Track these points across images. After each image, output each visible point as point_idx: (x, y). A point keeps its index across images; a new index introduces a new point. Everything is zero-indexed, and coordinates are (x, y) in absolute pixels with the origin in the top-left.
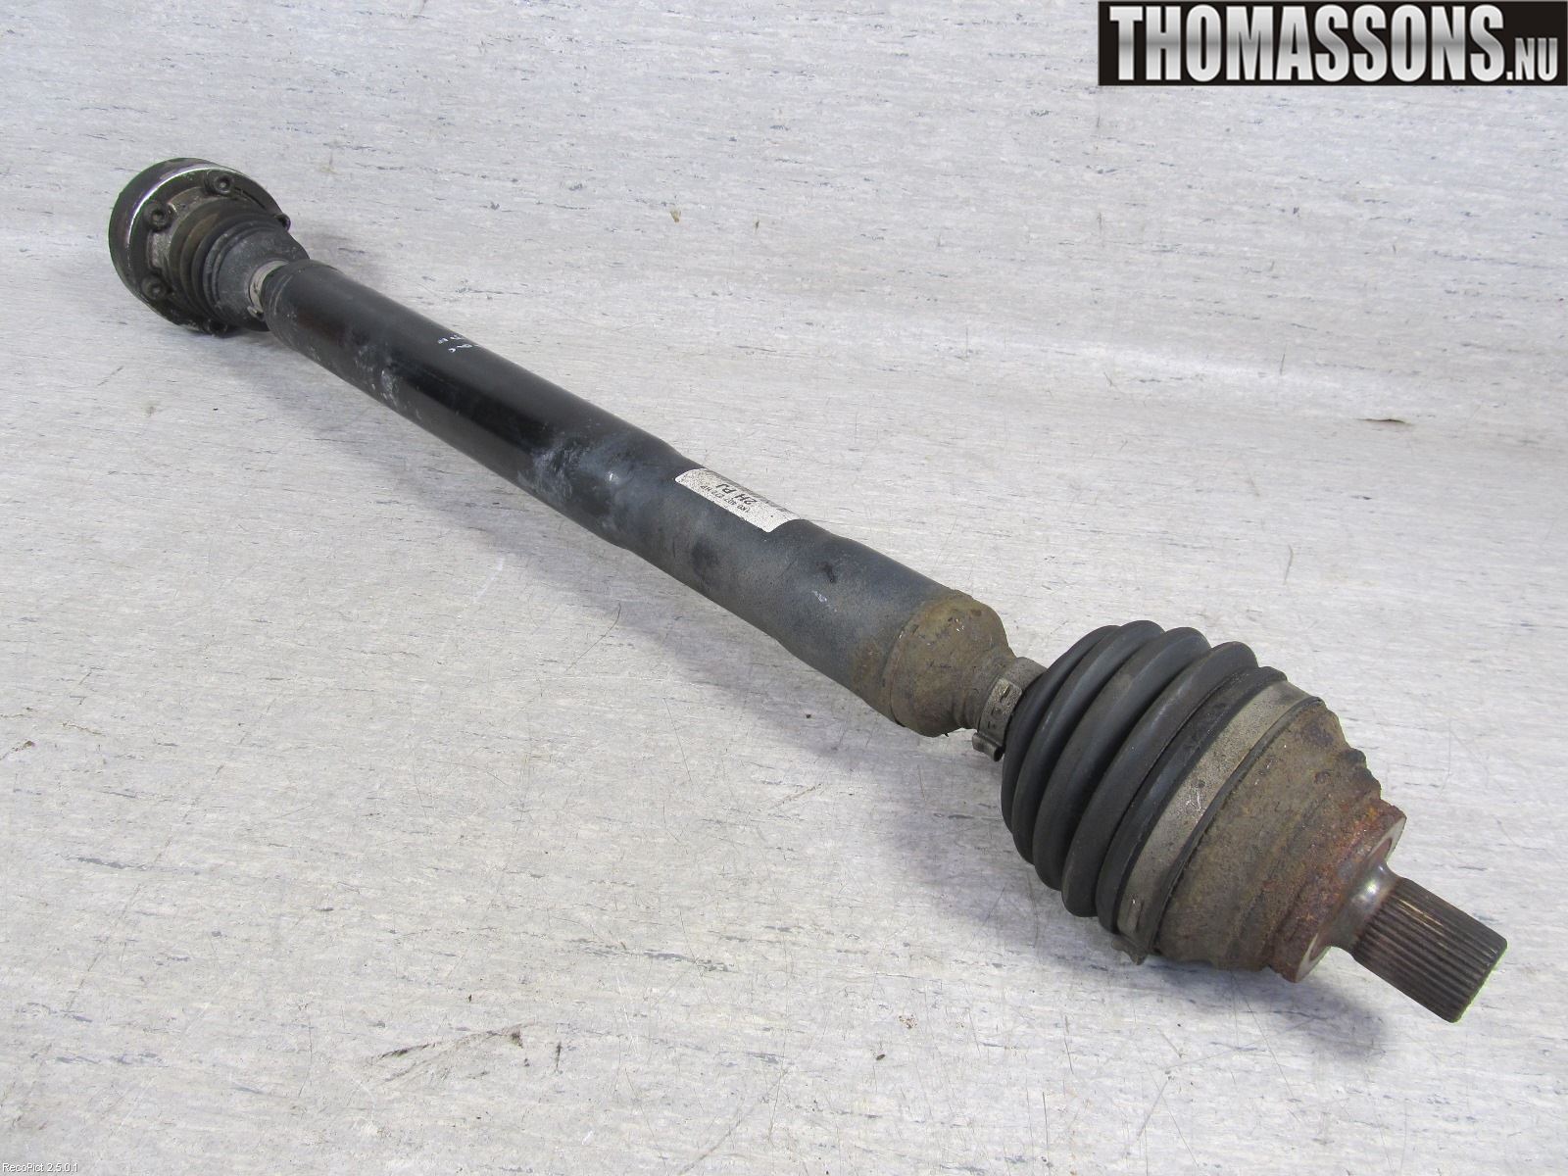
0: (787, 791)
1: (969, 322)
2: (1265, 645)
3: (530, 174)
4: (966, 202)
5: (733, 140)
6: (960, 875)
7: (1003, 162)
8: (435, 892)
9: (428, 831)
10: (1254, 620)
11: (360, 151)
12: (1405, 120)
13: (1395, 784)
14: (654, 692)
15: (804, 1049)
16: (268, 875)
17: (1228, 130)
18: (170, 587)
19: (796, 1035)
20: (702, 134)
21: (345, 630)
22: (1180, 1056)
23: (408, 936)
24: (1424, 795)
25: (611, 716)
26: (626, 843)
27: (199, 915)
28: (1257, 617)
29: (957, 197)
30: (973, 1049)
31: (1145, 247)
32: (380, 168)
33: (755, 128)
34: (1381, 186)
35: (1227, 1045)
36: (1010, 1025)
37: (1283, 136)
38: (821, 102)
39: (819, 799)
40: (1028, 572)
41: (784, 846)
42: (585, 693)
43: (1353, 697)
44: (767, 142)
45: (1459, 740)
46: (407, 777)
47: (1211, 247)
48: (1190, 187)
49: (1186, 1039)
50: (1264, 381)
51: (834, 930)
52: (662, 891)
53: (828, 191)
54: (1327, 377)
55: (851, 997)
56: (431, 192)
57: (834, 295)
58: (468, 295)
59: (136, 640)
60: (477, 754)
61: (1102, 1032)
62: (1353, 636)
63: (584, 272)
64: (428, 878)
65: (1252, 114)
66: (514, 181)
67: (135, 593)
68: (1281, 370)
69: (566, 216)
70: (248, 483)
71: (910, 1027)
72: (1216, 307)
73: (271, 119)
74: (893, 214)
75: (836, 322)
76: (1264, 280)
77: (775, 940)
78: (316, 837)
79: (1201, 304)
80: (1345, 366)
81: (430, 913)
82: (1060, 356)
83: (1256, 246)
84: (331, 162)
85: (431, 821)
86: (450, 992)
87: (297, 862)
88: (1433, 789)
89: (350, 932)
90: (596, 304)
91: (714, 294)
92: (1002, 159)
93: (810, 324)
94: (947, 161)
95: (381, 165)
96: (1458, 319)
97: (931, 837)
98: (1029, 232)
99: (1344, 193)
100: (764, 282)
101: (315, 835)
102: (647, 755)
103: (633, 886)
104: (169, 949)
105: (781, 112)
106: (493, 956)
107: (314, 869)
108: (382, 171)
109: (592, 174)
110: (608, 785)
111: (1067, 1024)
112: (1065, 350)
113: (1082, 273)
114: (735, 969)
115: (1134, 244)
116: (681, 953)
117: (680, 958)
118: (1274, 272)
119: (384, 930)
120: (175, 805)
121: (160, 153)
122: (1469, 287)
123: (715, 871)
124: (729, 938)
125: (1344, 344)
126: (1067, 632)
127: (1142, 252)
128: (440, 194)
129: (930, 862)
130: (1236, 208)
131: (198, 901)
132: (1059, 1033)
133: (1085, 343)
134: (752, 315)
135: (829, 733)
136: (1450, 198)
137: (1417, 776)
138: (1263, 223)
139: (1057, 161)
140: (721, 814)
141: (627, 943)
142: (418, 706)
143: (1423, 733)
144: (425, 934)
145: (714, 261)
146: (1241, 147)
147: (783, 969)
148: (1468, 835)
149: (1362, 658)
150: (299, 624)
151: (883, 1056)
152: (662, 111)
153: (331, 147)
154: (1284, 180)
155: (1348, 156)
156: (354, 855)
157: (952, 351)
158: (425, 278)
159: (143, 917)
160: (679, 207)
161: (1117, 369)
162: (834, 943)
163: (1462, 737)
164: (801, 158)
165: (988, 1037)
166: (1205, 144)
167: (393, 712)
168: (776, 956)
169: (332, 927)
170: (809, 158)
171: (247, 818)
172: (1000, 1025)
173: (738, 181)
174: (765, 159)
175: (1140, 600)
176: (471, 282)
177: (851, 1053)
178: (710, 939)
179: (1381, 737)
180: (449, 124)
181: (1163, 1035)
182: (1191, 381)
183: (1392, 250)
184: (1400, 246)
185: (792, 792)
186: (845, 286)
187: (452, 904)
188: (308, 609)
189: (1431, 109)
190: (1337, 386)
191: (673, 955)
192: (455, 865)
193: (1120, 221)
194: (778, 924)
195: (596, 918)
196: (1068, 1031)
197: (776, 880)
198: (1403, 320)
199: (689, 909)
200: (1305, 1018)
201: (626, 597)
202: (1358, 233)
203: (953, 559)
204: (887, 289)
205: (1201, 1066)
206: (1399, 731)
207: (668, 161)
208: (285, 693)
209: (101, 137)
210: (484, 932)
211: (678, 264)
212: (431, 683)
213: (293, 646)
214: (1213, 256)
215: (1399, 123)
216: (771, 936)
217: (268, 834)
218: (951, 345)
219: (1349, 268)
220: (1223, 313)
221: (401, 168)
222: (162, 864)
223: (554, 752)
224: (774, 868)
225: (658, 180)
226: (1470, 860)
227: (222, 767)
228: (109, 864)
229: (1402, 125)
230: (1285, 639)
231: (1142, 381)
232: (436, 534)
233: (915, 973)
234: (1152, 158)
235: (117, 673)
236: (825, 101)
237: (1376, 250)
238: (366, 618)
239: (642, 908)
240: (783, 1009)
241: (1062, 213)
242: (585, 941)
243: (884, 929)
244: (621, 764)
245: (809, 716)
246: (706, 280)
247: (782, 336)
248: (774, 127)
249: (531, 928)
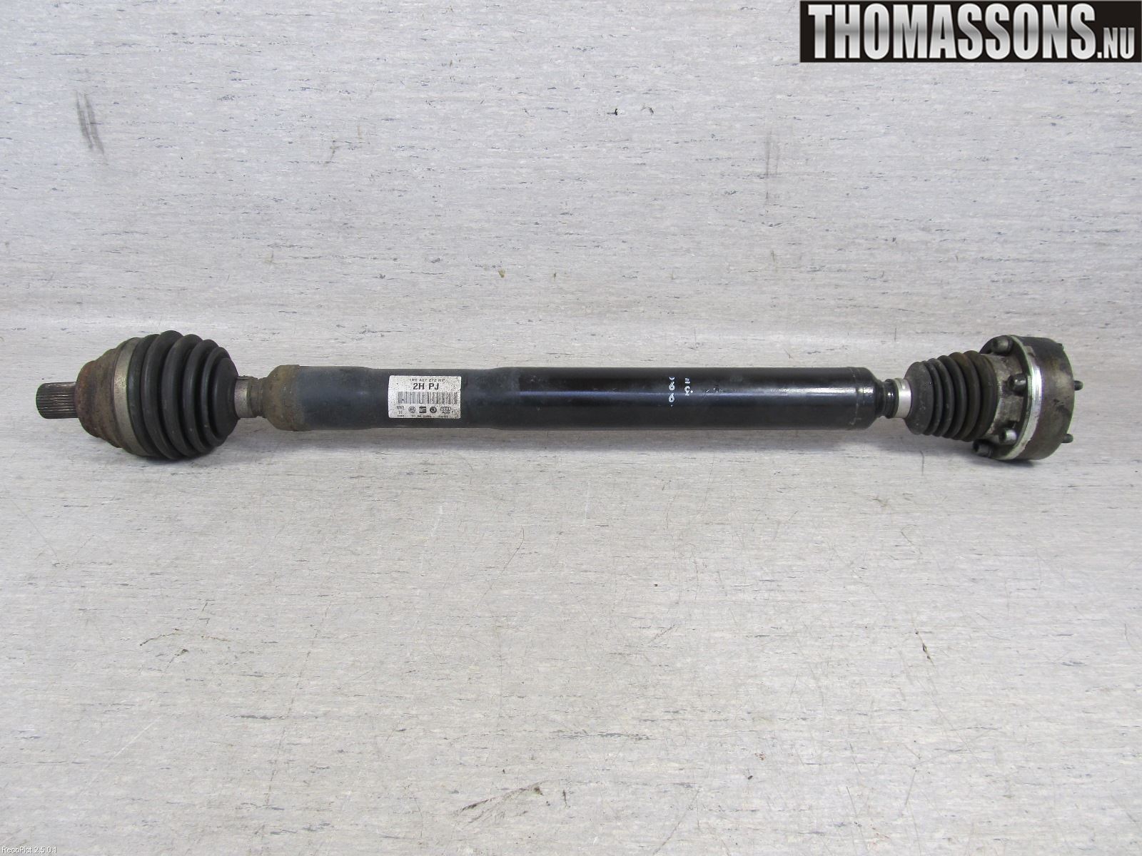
0: (656, 632)
1: (696, 325)
2: (918, 514)
3: (405, 255)
4: (688, 251)
5: (537, 223)
6: (769, 670)
7: (709, 224)
8: (464, 713)
9: (448, 678)
10: (909, 500)
11: (291, 248)
12: (955, 180)
13: (1011, 590)
14: (559, 580)
15: (705, 777)
16: (360, 713)
17: (848, 194)
18: (238, 544)
19: (699, 770)
20: (517, 221)
21: (357, 561)
22: (919, 758)
23: (456, 740)
24: (1030, 595)
25: (537, 597)
26: (569, 672)
27: (327, 741)
28: (910, 498)
29: (682, 247)
30: (801, 768)
31: (802, 269)
32: (306, 258)
33: (550, 215)
34: (944, 221)
35: (945, 750)
36: (819, 752)
37: (882, 195)
38: (592, 197)
39: (676, 634)
40: (766, 483)
41: (663, 664)
42: (517, 585)
43: (977, 541)
44: (559, 224)
45: (1044, 561)
46: (425, 647)
47: (844, 266)
48: (827, 230)
49: (920, 749)
50: (885, 346)
51: (705, 709)
52: (598, 698)
53: (600, 250)
54: (923, 340)
55: (724, 746)
56: (340, 270)
57: (607, 316)
58: (368, 335)
59: (228, 580)
60: (463, 629)
61: (872, 750)
62: (969, 503)
63: (444, 314)
64: (457, 706)
65: (861, 184)
66: (395, 259)
67: (216, 550)
68: (895, 339)
69: (429, 279)
70: (264, 473)
71: (762, 759)
72: (850, 303)
73: (232, 232)
74: (641, 262)
75: (610, 333)
76: (878, 283)
77: (672, 718)
78: (382, 689)
79: (841, 301)
80: (935, 333)
81: (465, 725)
82: (756, 342)
83: (871, 263)
84: (273, 256)
85: (447, 672)
86: (491, 769)
87: (375, 704)
88: (1033, 591)
89: (420, 741)
90: (453, 334)
91: (529, 321)
92: (709, 223)
93: (593, 335)
94: (674, 226)
95: (307, 256)
96: (1001, 297)
97: (748, 649)
98: (730, 266)
99: (922, 226)
100: (562, 311)
101: (380, 688)
102: (566, 619)
103: (580, 696)
104: (316, 763)
105: (566, 204)
106: (509, 746)
107: (387, 707)
108: (307, 260)
109: (446, 252)
110: (548, 639)
111: (852, 748)
112: (758, 338)
113: (764, 289)
114: (652, 737)
115: (796, 268)
116: (619, 732)
117: (619, 735)
118: (885, 278)
119: (440, 738)
120: (289, 678)
121: (157, 260)
122: (1005, 277)
123: (626, 683)
124: (645, 720)
125: (932, 319)
126: (799, 519)
127: (801, 272)
128: (345, 272)
129: (750, 664)
130: (857, 241)
131: (323, 733)
132: (848, 753)
133: (770, 332)
134: (556, 332)
135: (671, 594)
136: (988, 224)
137: (1023, 584)
138: (874, 249)
139: (743, 221)
140: (620, 649)
141: (586, 729)
142: (418, 603)
143: (1022, 558)
144: (466, 738)
145: (528, 300)
146: (857, 204)
147: (681, 735)
148: (1059, 616)
149: (977, 516)
150: (327, 560)
151: (751, 777)
152: (490, 209)
153: (272, 247)
154: (886, 222)
155: (923, 205)
156: (408, 696)
157: (687, 344)
158: (338, 326)
159: (293, 746)
160: (503, 268)
161: (793, 347)
162: (707, 716)
163: (1045, 559)
164: (581, 231)
165: (808, 759)
166: (834, 204)
167: (404, 609)
168: (674, 727)
169: (408, 740)
170: (586, 231)
171: (336, 682)
172: (814, 753)
173: (541, 249)
174: (558, 234)
175: (838, 494)
176: (370, 326)
177: (732, 777)
178: (635, 722)
179: (998, 563)
180: (351, 227)
181: (907, 748)
182: (839, 350)
183: (956, 259)
184: (960, 256)
185: (659, 632)
186: (614, 309)
187: (476, 719)
188: (329, 550)
189: (970, 172)
190: (931, 345)
191: (615, 734)
192: (470, 696)
193: (786, 254)
194: (671, 709)
195: (563, 717)
196: (853, 751)
197: (663, 684)
198: (967, 301)
199: (617, 706)
200: (986, 730)
201: (525, 523)
202: (934, 249)
203: (719, 480)
204: (642, 309)
205: (933, 763)
206: (1007, 558)
207: (496, 239)
208: (333, 603)
209: (116, 252)
210: (500, 733)
211: (505, 304)
212: (421, 588)
213: (328, 574)
214: (846, 271)
215: (952, 182)
216: (669, 716)
217: (352, 689)
218: (685, 340)
219: (931, 272)
220: (855, 306)
221: (320, 257)
222: (294, 714)
223: (509, 623)
224: (660, 678)
225: (489, 252)
226: (1062, 630)
227: (309, 653)
228: (261, 718)
229: (953, 184)
230: (930, 509)
231: (809, 353)
232: (395, 494)
233: (758, 728)
234: (802, 214)
235: (223, 602)
236: (594, 196)
237: (946, 259)
238: (368, 552)
239: (590, 709)
240: (687, 757)
241: (749, 253)
242: (561, 731)
243: (734, 705)
244: (552, 625)
245: (656, 585)
246: (524, 312)
247: (576, 345)
248: (563, 214)
249: (526, 727)
